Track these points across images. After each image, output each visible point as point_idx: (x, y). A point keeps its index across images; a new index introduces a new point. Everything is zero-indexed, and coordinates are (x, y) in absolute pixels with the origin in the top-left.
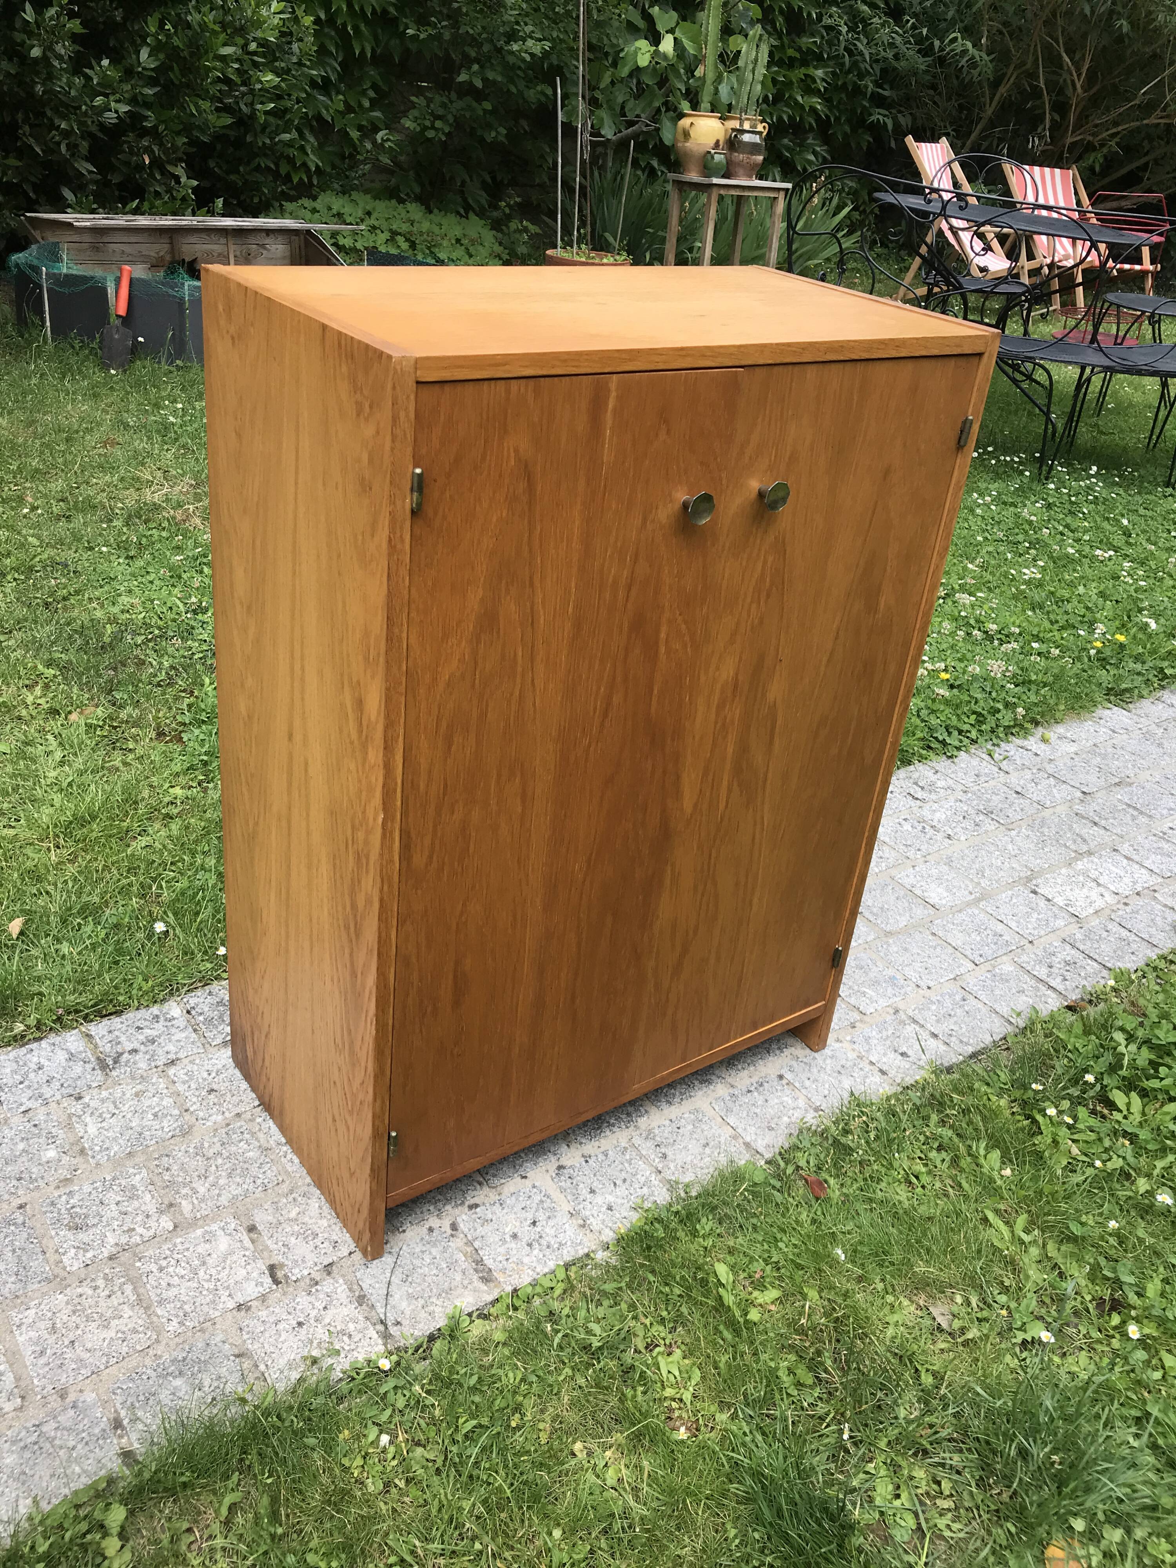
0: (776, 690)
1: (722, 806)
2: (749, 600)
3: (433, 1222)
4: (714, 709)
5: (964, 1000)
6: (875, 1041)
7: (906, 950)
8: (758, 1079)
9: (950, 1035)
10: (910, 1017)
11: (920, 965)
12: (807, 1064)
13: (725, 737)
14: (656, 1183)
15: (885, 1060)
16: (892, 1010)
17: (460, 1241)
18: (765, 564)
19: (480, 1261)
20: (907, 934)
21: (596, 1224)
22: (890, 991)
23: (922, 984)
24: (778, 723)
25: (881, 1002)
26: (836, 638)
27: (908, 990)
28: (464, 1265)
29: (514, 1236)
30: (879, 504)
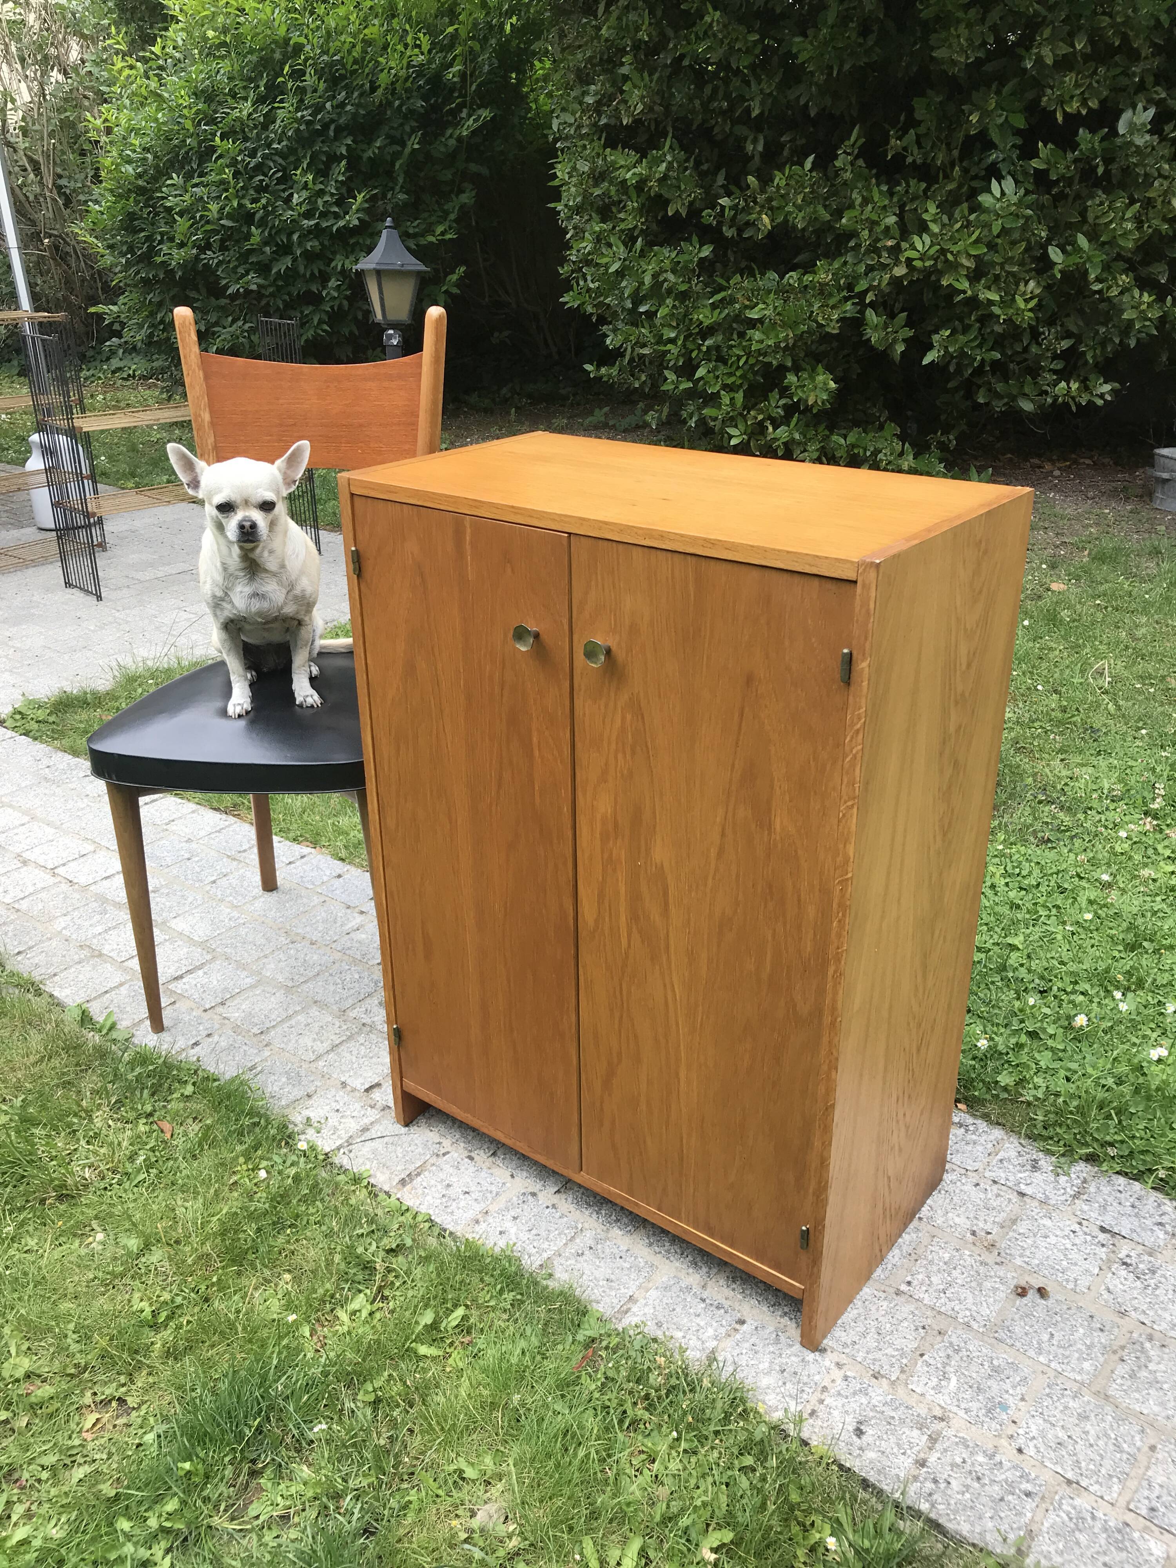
0: (661, 852)
1: (624, 941)
2: (613, 746)
3: (447, 1143)
4: (598, 836)
5: (1028, 1494)
6: (864, 1400)
7: (1083, 1417)
8: (726, 1304)
9: (935, 1481)
10: (939, 1433)
11: (1062, 1435)
12: (777, 1340)
13: (614, 870)
14: (545, 1255)
15: (836, 1413)
16: (938, 1412)
17: (434, 1159)
18: (623, 719)
19: (418, 1174)
20: (1123, 1415)
21: (482, 1227)
22: (974, 1406)
23: (1021, 1441)
24: (671, 891)
25: (941, 1399)
26: (723, 834)
27: (994, 1425)
28: (412, 1168)
29: (449, 1186)
30: (747, 710)
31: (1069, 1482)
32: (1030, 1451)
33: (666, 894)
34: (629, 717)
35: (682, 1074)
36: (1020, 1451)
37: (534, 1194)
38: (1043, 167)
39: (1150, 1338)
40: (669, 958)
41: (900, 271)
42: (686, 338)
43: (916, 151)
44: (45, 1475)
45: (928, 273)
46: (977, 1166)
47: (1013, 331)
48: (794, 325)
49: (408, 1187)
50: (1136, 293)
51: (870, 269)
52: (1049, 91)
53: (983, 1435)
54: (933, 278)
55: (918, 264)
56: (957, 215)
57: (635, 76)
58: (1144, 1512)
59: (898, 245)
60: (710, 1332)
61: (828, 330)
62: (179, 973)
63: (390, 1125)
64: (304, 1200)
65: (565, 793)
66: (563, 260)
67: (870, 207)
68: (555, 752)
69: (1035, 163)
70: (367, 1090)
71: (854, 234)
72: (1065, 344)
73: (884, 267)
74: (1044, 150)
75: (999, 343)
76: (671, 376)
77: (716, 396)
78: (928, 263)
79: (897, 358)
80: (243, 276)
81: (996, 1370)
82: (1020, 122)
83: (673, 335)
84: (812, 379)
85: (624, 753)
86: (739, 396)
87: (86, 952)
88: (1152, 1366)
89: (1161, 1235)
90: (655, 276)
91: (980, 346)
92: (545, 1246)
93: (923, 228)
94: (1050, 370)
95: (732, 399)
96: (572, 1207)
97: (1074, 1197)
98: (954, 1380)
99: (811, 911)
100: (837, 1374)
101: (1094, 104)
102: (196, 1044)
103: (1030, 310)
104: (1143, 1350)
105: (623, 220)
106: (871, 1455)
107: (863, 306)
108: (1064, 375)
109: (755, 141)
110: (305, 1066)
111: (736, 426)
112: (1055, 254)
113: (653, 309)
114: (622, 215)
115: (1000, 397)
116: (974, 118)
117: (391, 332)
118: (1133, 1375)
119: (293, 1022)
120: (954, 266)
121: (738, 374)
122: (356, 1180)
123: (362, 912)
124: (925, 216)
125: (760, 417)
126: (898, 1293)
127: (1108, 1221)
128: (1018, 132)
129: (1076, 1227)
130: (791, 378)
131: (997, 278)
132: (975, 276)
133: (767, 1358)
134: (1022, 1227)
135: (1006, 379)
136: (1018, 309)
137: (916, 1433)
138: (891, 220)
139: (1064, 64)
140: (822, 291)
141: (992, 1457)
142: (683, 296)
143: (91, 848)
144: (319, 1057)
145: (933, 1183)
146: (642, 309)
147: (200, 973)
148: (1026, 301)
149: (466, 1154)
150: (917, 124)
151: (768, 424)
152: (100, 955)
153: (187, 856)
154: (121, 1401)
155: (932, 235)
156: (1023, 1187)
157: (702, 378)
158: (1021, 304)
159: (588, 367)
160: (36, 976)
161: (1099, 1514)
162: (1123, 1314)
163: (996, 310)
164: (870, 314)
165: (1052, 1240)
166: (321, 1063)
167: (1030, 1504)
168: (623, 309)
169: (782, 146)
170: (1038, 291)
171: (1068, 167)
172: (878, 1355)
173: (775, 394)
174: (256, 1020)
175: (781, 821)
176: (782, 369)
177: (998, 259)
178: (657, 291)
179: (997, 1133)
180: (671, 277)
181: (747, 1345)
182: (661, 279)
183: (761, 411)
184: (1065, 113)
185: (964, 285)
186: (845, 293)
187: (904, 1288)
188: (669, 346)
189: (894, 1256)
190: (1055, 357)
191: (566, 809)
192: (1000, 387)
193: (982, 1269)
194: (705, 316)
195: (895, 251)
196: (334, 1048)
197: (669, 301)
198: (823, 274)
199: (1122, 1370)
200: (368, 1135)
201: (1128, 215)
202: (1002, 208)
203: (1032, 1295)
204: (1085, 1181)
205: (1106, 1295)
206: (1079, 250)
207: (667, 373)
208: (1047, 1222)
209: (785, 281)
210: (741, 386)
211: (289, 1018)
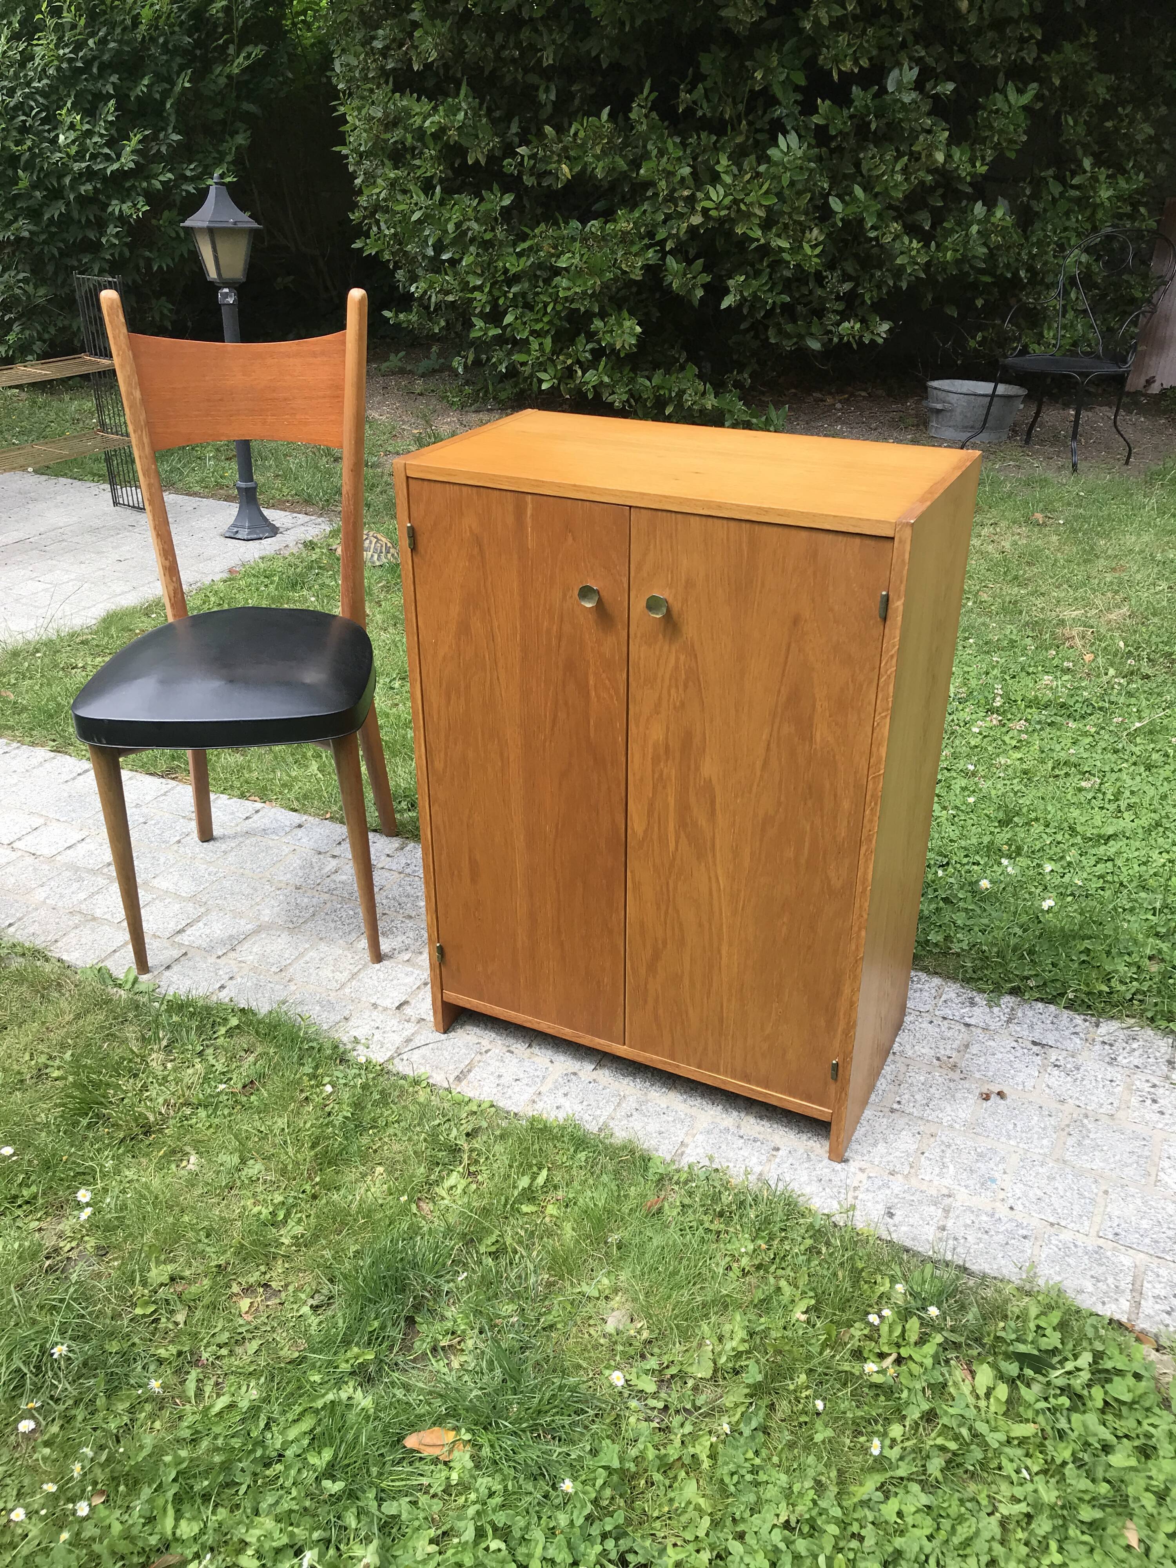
0: (710, 768)
1: (672, 846)
2: (667, 683)
3: (487, 1041)
4: (649, 759)
5: (1025, 1237)
6: (888, 1192)
7: (1051, 1178)
8: (761, 1137)
9: (956, 1239)
10: (950, 1206)
11: (1040, 1193)
12: (809, 1159)
13: (664, 787)
14: (601, 1121)
15: (869, 1204)
16: (946, 1192)
17: (479, 1057)
18: (677, 659)
19: (469, 1071)
20: (1079, 1174)
21: (540, 1106)
22: (971, 1182)
23: (1011, 1202)
24: (718, 800)
25: (948, 1182)
26: (768, 749)
27: (989, 1193)
28: (462, 1066)
29: (500, 1076)
30: (793, 645)
31: (1052, 1225)
32: (1019, 1207)
33: (713, 802)
34: (682, 657)
35: (724, 952)
36: (1011, 1208)
37: (575, 1074)
38: (821, 122)
39: (1086, 1116)
40: (714, 856)
41: (697, 220)
42: (492, 285)
43: (705, 105)
44: (224, 1352)
45: (721, 221)
46: (927, 1007)
47: (801, 276)
48: (601, 273)
49: (464, 1083)
50: (906, 240)
51: (668, 218)
52: (825, 50)
53: (983, 1201)
54: (727, 226)
55: (713, 213)
56: (746, 166)
57: (427, 23)
58: (1111, 1237)
59: (693, 195)
60: (754, 1160)
61: (633, 276)
62: (180, 927)
63: (430, 1034)
64: (376, 1104)
65: (619, 725)
66: (354, 206)
67: (665, 159)
68: (612, 692)
69: (816, 119)
70: (398, 1008)
71: (652, 184)
72: (847, 287)
73: (681, 216)
74: (824, 105)
75: (788, 285)
76: (479, 323)
77: (526, 341)
78: (723, 213)
79: (696, 303)
80: (11, 223)
81: (981, 1155)
82: (800, 79)
83: (479, 283)
84: (621, 325)
85: (677, 687)
86: (548, 342)
87: (77, 919)
88: (1092, 1136)
89: (1078, 1041)
90: (458, 225)
91: (771, 290)
92: (598, 1112)
93: (715, 178)
94: (834, 311)
95: (541, 344)
96: (610, 1080)
97: (1009, 1021)
98: (951, 1167)
99: (846, 805)
100: (862, 1177)
101: (864, 63)
102: (222, 987)
103: (816, 256)
104: (1083, 1126)
105: (419, 167)
106: (904, 1229)
107: (664, 254)
108: (845, 316)
109: (547, 90)
110: (333, 994)
111: (545, 371)
112: (836, 204)
113: (457, 257)
114: (417, 162)
115: (789, 336)
116: (758, 75)
117: (226, 290)
118: (1080, 1143)
119: (307, 958)
120: (749, 215)
121: (545, 319)
122: (416, 1082)
123: (334, 857)
124: (718, 168)
125: (569, 362)
126: (892, 1111)
127: (1037, 1037)
128: (797, 89)
129: (1015, 1044)
130: (598, 324)
131: (786, 226)
132: (767, 225)
133: (805, 1173)
134: (974, 1050)
135: (794, 320)
136: (806, 255)
137: (933, 1208)
138: (686, 171)
139: (838, 25)
140: (625, 239)
141: (992, 1215)
142: (486, 245)
143: (41, 821)
144: (343, 985)
145: (898, 1026)
146: (444, 257)
147: (201, 924)
148: (814, 247)
149: (505, 1049)
150: (703, 78)
151: (576, 367)
152: (94, 919)
153: (142, 820)
154: (266, 1286)
155: (725, 185)
156: (967, 1020)
157: (509, 325)
158: (809, 251)
159: (387, 314)
160: (39, 943)
161: (1079, 1243)
162: (1063, 1102)
163: (786, 256)
164: (671, 262)
165: (999, 1056)
166: (347, 990)
167: (1027, 1243)
168: (424, 257)
169: (572, 96)
170: (821, 238)
171: (845, 123)
172: (890, 1158)
173: (582, 338)
174: (271, 960)
175: (822, 733)
176: (589, 316)
177: (786, 209)
178: (461, 239)
179: (937, 981)
180: (475, 226)
181: (787, 1165)
182: (464, 227)
183: (569, 356)
184: (840, 72)
185: (758, 233)
186: (646, 241)
187: (896, 1106)
188: (477, 295)
189: (882, 1084)
190: (838, 298)
191: (621, 739)
192: (789, 328)
193: (952, 1085)
194: (514, 265)
195: (691, 200)
196: (354, 976)
197: (472, 249)
198: (624, 223)
199: (1071, 1141)
200: (412, 1045)
201: (898, 168)
202: (789, 162)
203: (993, 1097)
204: (1013, 1009)
205: (1047, 1090)
206: (855, 199)
207: (474, 320)
208: (991, 1043)
209: (587, 229)
210: (548, 331)
211: (302, 955)
